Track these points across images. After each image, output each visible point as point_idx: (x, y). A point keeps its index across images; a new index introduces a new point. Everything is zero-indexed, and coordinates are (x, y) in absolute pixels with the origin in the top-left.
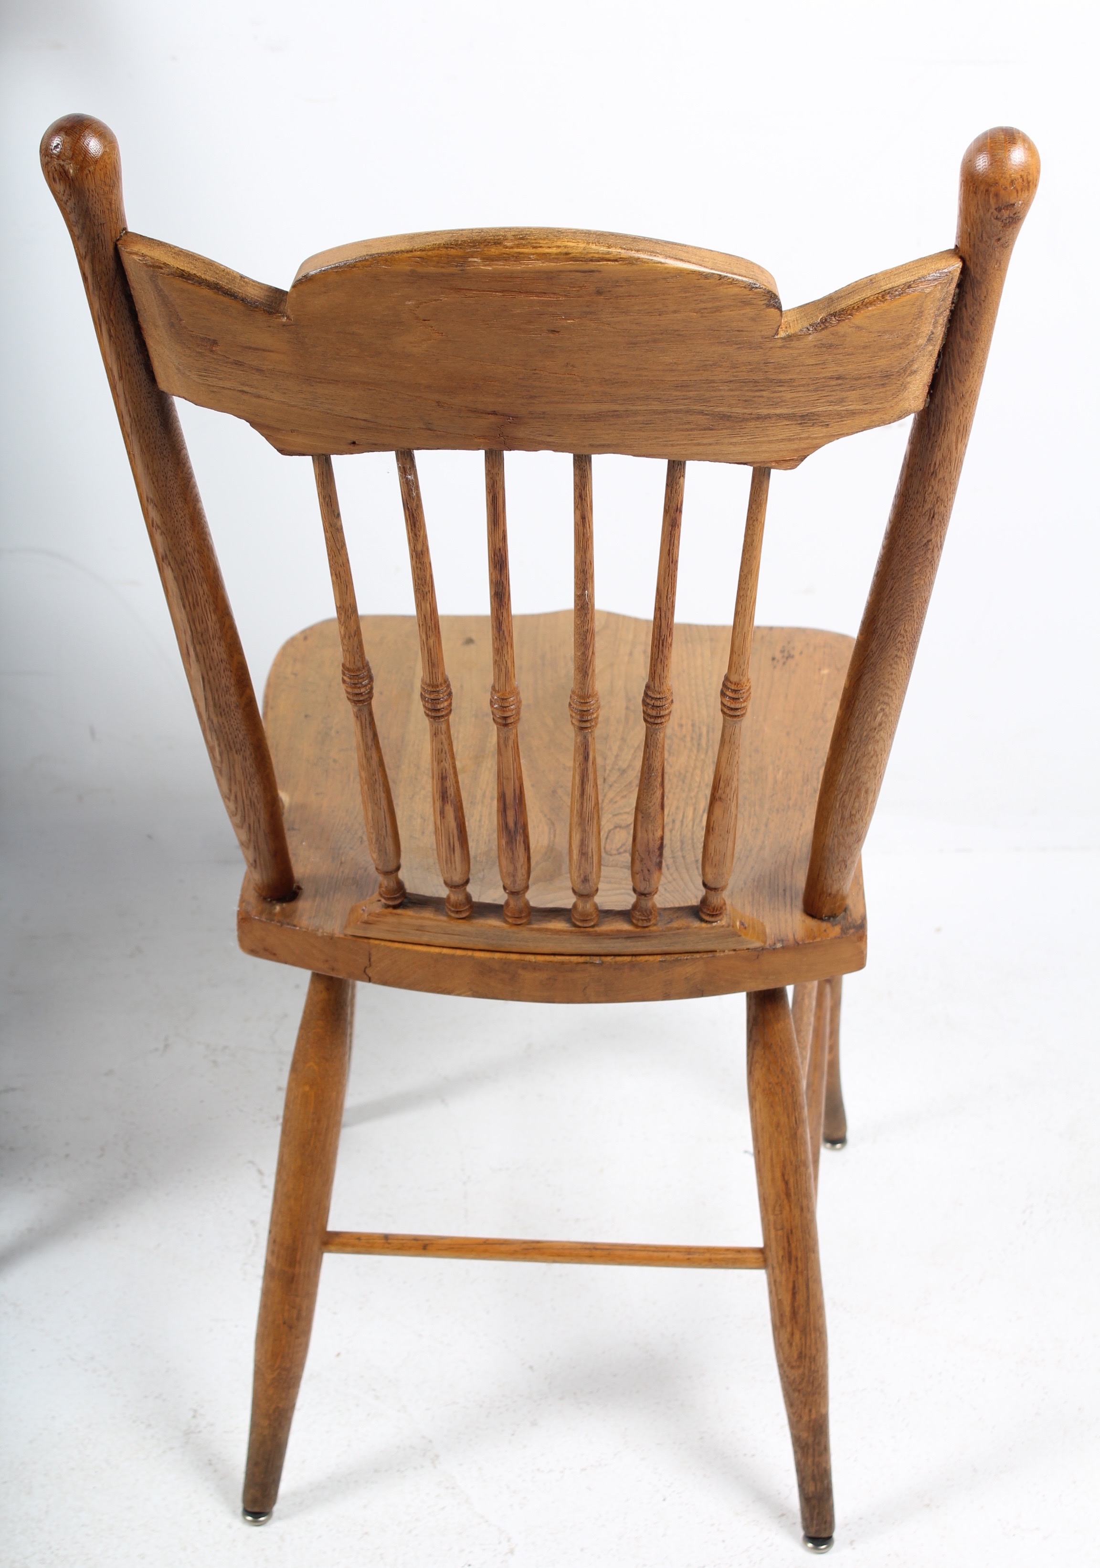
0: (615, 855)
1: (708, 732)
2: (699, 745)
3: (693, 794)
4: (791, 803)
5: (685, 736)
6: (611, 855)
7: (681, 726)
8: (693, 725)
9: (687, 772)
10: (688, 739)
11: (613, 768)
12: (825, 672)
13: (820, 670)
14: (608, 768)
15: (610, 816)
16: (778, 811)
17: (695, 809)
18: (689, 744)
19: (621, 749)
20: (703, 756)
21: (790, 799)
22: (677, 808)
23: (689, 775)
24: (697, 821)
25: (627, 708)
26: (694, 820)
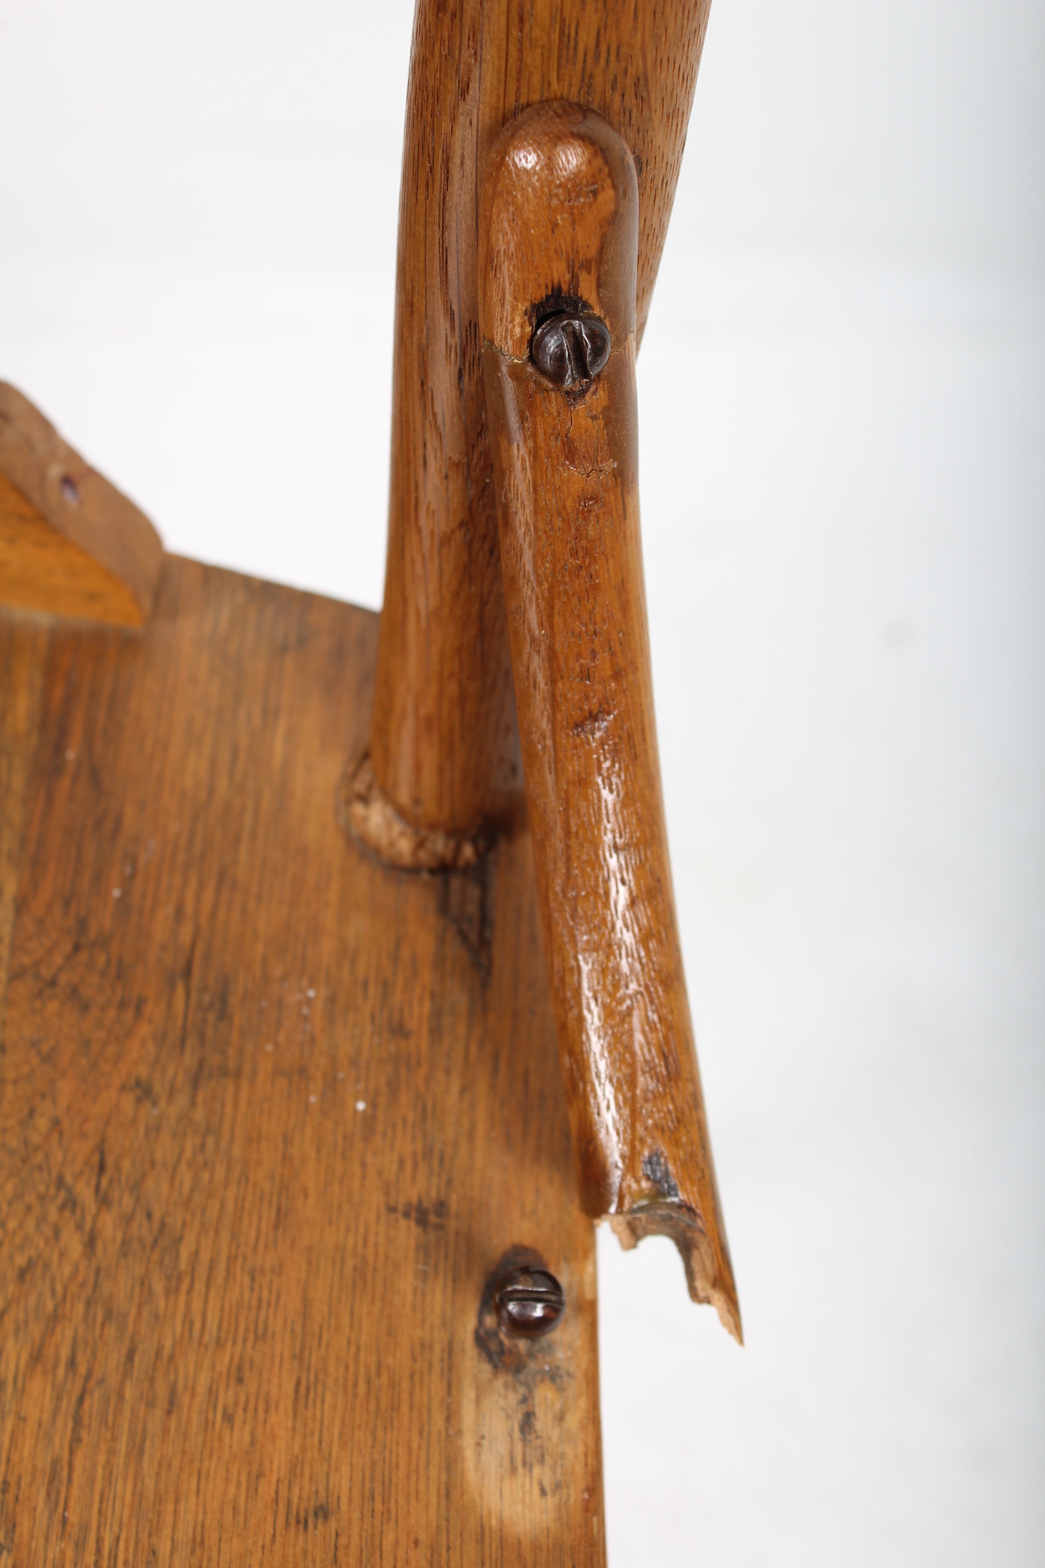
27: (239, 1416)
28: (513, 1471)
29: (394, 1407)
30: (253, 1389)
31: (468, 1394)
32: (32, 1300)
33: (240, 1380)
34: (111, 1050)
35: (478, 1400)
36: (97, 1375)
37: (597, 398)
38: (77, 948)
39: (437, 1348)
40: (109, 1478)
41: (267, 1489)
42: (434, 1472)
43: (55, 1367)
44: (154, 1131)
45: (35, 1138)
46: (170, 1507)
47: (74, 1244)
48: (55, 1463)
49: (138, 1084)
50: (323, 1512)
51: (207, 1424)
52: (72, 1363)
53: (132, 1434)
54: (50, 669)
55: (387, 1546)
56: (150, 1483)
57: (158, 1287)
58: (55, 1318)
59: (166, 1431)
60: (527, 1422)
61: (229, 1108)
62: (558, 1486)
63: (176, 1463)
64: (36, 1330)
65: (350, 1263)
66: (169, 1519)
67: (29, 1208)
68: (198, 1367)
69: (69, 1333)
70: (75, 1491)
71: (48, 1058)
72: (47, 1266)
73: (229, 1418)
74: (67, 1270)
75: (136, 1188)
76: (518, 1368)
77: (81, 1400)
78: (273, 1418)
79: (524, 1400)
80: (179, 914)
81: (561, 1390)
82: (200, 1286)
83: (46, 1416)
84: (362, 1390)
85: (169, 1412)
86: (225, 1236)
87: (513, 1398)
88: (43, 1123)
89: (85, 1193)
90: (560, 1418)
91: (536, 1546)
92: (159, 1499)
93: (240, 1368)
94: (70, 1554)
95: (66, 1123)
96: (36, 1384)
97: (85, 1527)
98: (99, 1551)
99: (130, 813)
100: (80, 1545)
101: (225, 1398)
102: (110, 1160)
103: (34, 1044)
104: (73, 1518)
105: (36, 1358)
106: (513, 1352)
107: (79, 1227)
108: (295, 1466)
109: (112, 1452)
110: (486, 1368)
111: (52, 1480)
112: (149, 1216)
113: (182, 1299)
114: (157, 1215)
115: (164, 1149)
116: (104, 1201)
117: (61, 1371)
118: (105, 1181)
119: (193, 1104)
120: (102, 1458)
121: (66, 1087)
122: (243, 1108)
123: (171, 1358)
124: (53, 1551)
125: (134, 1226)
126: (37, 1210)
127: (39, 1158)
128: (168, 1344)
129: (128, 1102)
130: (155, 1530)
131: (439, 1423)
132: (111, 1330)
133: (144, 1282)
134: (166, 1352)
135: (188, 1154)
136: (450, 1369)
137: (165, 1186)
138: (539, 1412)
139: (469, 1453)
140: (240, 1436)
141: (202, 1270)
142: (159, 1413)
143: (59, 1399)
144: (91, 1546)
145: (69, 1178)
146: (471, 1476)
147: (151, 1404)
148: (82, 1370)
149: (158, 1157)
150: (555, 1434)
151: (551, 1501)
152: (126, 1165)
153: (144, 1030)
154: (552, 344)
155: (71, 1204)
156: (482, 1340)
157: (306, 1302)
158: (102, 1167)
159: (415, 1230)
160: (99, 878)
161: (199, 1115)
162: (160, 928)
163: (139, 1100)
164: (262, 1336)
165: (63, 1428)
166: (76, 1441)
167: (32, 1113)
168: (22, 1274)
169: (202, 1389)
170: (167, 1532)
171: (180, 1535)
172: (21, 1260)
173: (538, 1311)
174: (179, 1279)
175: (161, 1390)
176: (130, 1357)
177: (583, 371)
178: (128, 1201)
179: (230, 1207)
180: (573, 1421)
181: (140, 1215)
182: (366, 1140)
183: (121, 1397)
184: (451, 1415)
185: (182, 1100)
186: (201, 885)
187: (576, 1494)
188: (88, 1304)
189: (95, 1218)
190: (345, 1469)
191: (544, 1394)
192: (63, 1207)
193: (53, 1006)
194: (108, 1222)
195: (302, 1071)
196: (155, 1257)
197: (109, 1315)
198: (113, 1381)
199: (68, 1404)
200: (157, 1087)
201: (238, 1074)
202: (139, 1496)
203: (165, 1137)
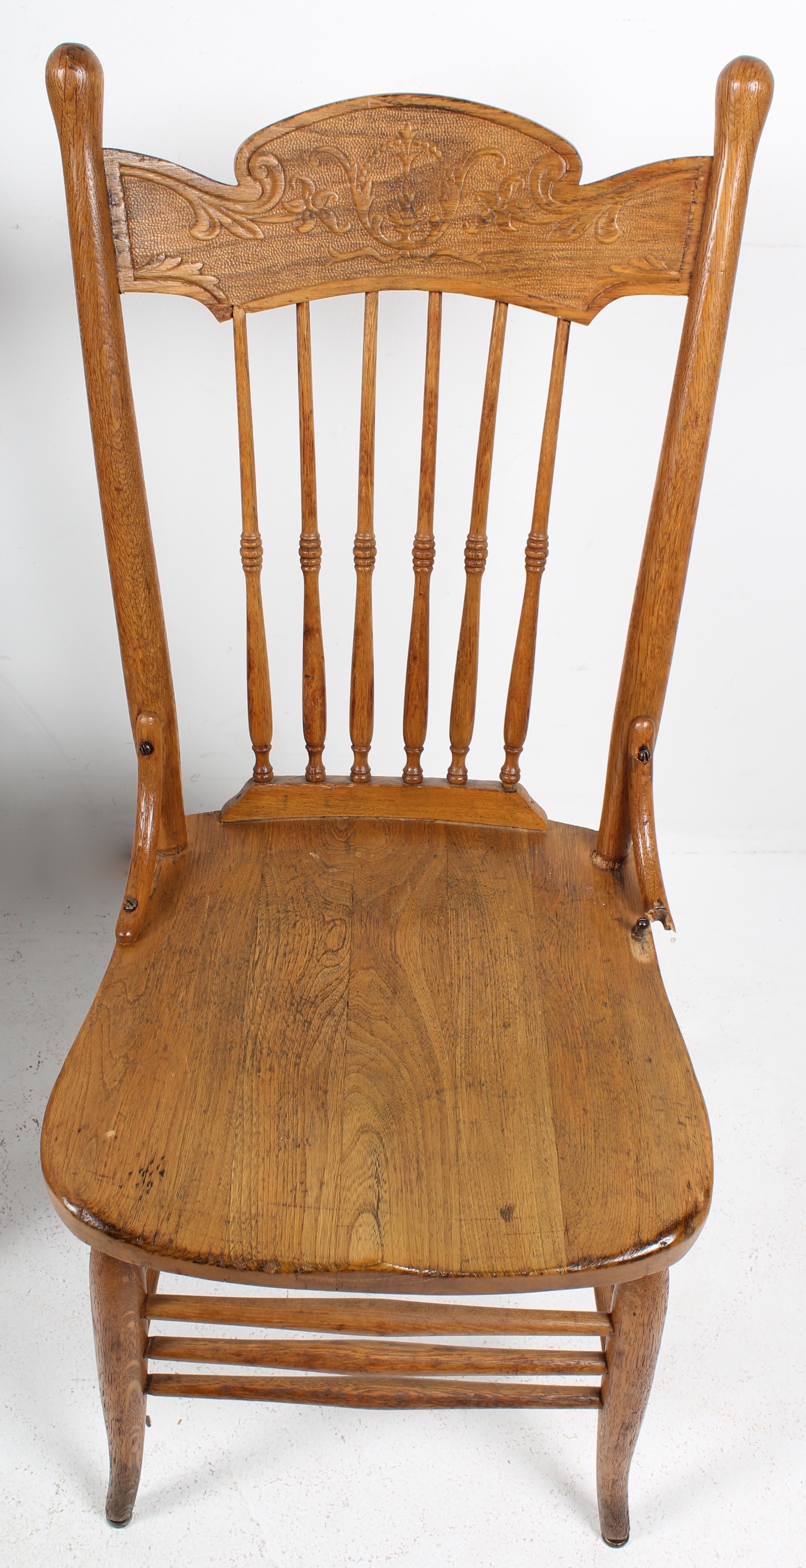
0: (337, 919)
1: (245, 1061)
2: (255, 1043)
3: (266, 984)
4: (177, 958)
5: (268, 1055)
6: (341, 919)
7: (271, 1069)
8: (259, 1070)
9: (269, 1011)
10: (265, 1051)
11: (340, 1017)
12: (111, 1133)
13: (116, 1137)
14: (344, 1017)
15: (342, 964)
16: (191, 952)
17: (265, 967)
18: (265, 1044)
19: (332, 1039)
20: (253, 1027)
21: (178, 962)
22: (281, 969)
23: (267, 1007)
24: (263, 953)
25: (326, 1092)
26: (267, 954)
27: (591, 949)
28: (642, 954)
29: (619, 946)
30: (592, 944)
31: (632, 946)
32: (548, 935)
33: (590, 944)
36: (563, 945)
37: (648, 765)
38: (545, 882)
39: (625, 938)
40: (568, 959)
41: (598, 958)
42: (627, 954)
43: (554, 944)
44: (566, 909)
45: (543, 912)
46: (580, 961)
47: (555, 927)
48: (558, 958)
50: (609, 960)
51: (585, 950)
52: (558, 944)
53: (571, 952)
54: (529, 839)
55: (621, 965)
56: (576, 959)
57: (571, 932)
58: (553, 938)
59: (577, 952)
60: (643, 948)
62: (650, 956)
63: (580, 956)
64: (549, 940)
65: (606, 928)
66: (581, 963)
67: (544, 922)
68: (581, 943)
69: (556, 940)
70: (562, 961)
72: (549, 930)
73: (589, 949)
74: (553, 931)
75: (564, 918)
76: (640, 941)
77: (560, 949)
78: (597, 948)
79: (642, 945)
80: (563, 876)
81: (648, 944)
82: (579, 931)
83: (554, 951)
85: (577, 949)
86: (582, 924)
87: (640, 945)
88: (544, 910)
89: (554, 919)
90: (649, 947)
91: (647, 964)
92: (578, 961)
93: (589, 942)
94: (563, 969)
96: (551, 947)
97: (565, 966)
98: (569, 968)
99: (550, 861)
100: (565, 968)
101: (588, 946)
104: (563, 965)
105: (551, 943)
106: (639, 939)
107: (555, 924)
108: (602, 954)
109: (568, 955)
110: (634, 940)
111: (558, 960)
113: (576, 933)
116: (558, 920)
117: (556, 945)
118: (558, 917)
120: (566, 956)
121: (547, 904)
124: (560, 969)
125: (565, 924)
126: (546, 922)
127: (544, 915)
128: (575, 939)
129: (560, 905)
130: (578, 965)
131: (627, 948)
132: (564, 939)
133: (568, 931)
134: (575, 941)
135: (573, 912)
136: (628, 943)
138: (645, 947)
139: (633, 952)
140: (591, 951)
141: (579, 929)
142: (575, 949)
143: (556, 949)
144: (567, 968)
145: (551, 917)
146: (634, 955)
147: (574, 948)
148: (560, 944)
149: (567, 913)
150: (648, 949)
151: (649, 958)
152: (561, 914)
153: (561, 894)
154: (642, 755)
155: (552, 921)
156: (633, 937)
157: (600, 932)
158: (557, 915)
160: (546, 871)
161: (574, 906)
162: (560, 879)
164: (592, 937)
165: (558, 953)
166: (561, 954)
167: (541, 908)
168: (545, 932)
169: (583, 945)
170: (581, 965)
171: (583, 965)
172: (544, 930)
174: (575, 930)
175: (575, 946)
176: (568, 942)
177: (647, 760)
178: (563, 920)
180: (651, 948)
181: (565, 922)
182: (606, 909)
183: (568, 948)
184: (629, 947)
185: (570, 904)
186: (566, 872)
187: (653, 957)
188: (558, 935)
189: (557, 923)
190: (611, 955)
191: (645, 945)
192: (550, 922)
193: (542, 892)
194: (560, 923)
195: (592, 900)
196: (570, 928)
197: (563, 937)
198: (566, 945)
199: (558, 949)
201: (580, 900)
202: (574, 961)
203: (568, 910)
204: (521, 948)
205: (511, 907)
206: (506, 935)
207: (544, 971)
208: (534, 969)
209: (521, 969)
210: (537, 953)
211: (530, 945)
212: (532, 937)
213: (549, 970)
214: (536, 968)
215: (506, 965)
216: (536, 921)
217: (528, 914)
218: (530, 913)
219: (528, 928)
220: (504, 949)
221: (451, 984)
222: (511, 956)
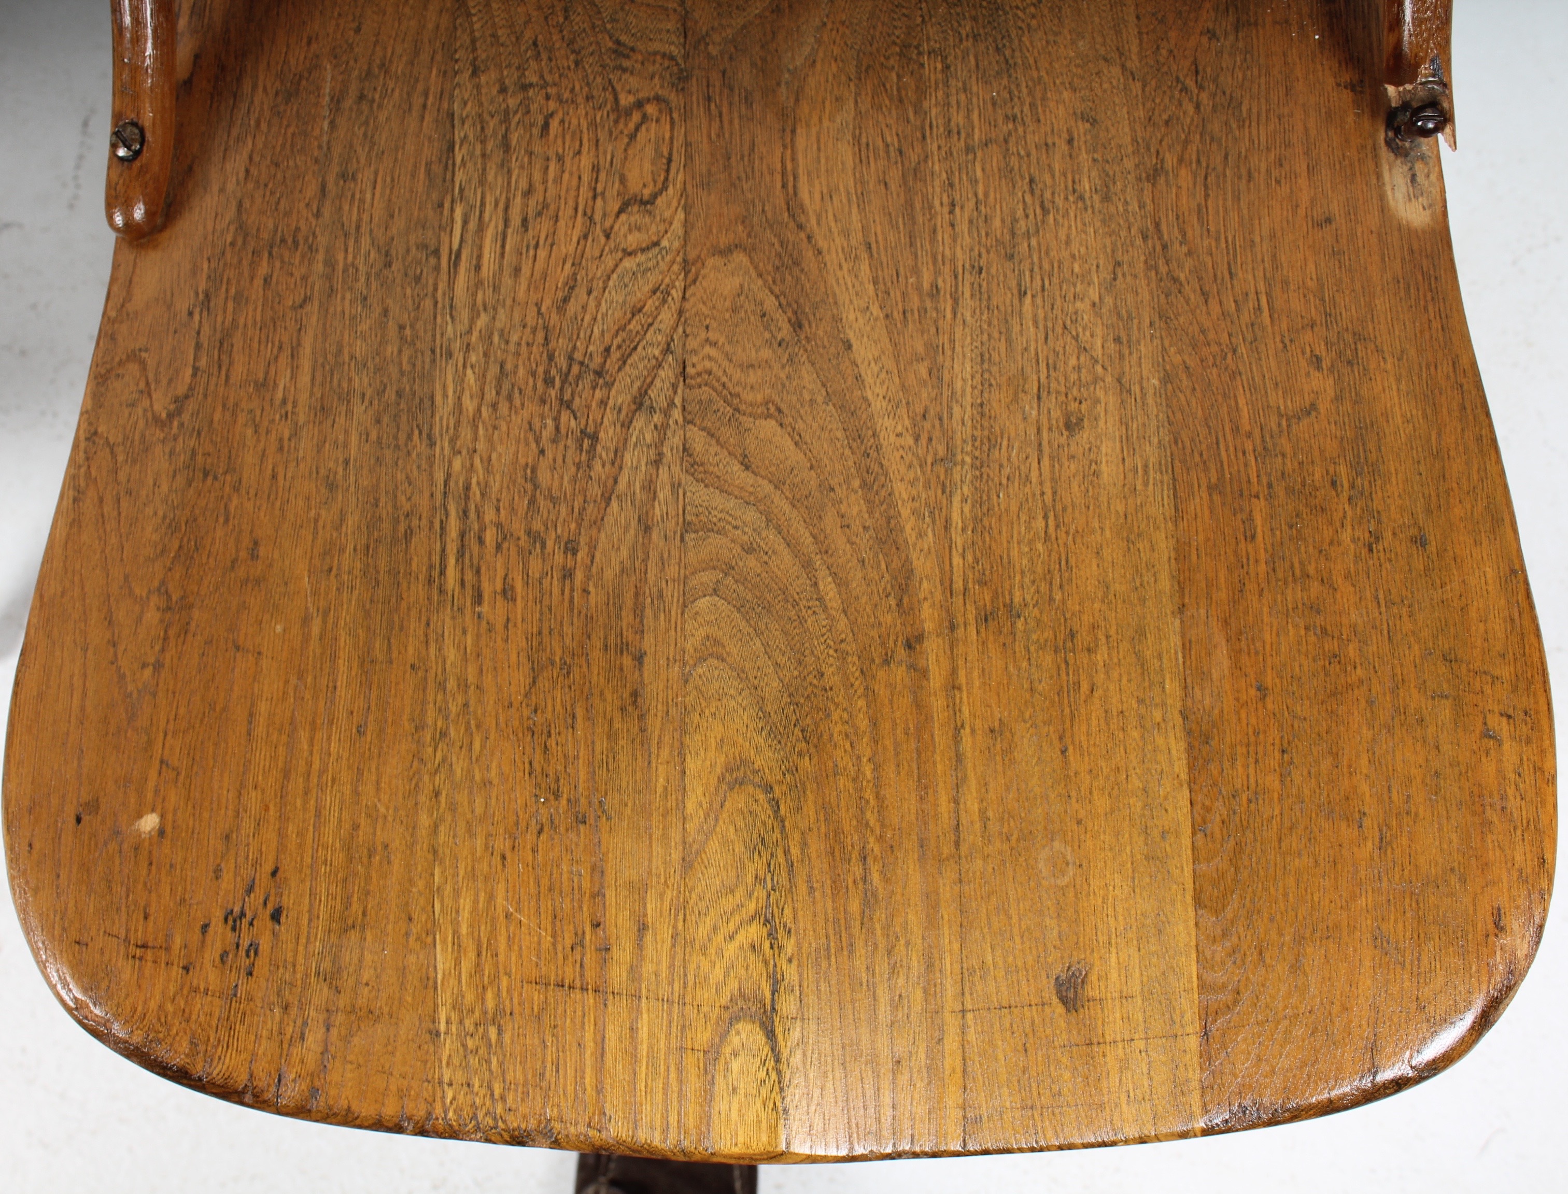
27: (1283, 181)
28: (1410, 200)
29: (1354, 174)
30: (1287, 168)
31: (1385, 168)
32: (1174, 134)
33: (1281, 165)
34: (1192, 16)
35: (1390, 170)
36: (1211, 166)
39: (1369, 147)
40: (1226, 210)
41: (1301, 212)
42: (1375, 201)
43: (1191, 163)
44: (1220, 53)
45: (1162, 60)
46: (1257, 222)
47: (1191, 110)
48: (1199, 206)
49: (1208, 31)
50: (1328, 220)
51: (1268, 185)
52: (1198, 161)
53: (1233, 191)
55: (1359, 234)
56: (1245, 212)
57: (1234, 126)
58: (1186, 142)
59: (1249, 189)
60: (1413, 178)
61: (1255, 40)
62: (1430, 206)
63: (1256, 203)
64: (1178, 148)
65: (1323, 111)
66: (1257, 227)
67: (1165, 92)
68: (1260, 161)
69: (1195, 148)
70: (1211, 217)
71: (1162, 21)
72: (1178, 119)
73: (1278, 182)
74: (1188, 120)
75: (1215, 80)
76: (1406, 155)
77: (1206, 178)
78: (1300, 181)
79: (1411, 169)
81: (1427, 164)
82: (1254, 124)
83: (1191, 185)
84: (1337, 167)
85: (1249, 181)
86: (1263, 101)
87: (1406, 168)
88: (1164, 52)
89: (1190, 83)
90: (1428, 176)
91: (1424, 232)
92: (1251, 219)
93: (1280, 160)
94: (1213, 244)
95: (1175, 52)
96: (1183, 172)
97: (1218, 232)
98: (1227, 242)
100: (1217, 240)
101: (1275, 173)
102: (1200, 68)
103: (1153, 15)
104: (1212, 229)
105: (1181, 160)
106: (1403, 147)
107: (1190, 100)
108: (1313, 201)
109: (1225, 200)
110: (1392, 155)
111: (1199, 213)
112: (1224, 93)
113: (1247, 130)
114: (1228, 93)
115: (1226, 61)
116: (1201, 88)
117: (1194, 165)
118: (1199, 78)
119: (1237, 39)
120: (1221, 203)
121: (1173, 34)
122: (1261, 41)
123: (1246, 157)
124: (1206, 243)
125: (1217, 99)
126: (1168, 93)
127: (1165, 69)
128: (1243, 151)
129: (1205, 40)
130: (1251, 232)
131: (1374, 181)
132: (1215, 146)
133: (1226, 123)
134: (1243, 154)
135: (1238, 63)
136: (1376, 156)
137: (1230, 79)
138: (1418, 174)
139: (1389, 193)
140: (1285, 190)
141: (1254, 117)
142: (1244, 181)
143: (1195, 178)
144: (1223, 240)
145: (1182, 78)
146: (1392, 203)
147: (1240, 177)
148: (1204, 164)
149: (1224, 65)
150: (1426, 183)
151: (1428, 212)
152: (1209, 70)
155: (1185, 89)
156: (1388, 143)
157: (1306, 129)
158: (1197, 72)
159: (1351, 94)
161: (1241, 45)
163: (1210, 39)
164: (1288, 145)
165: (1200, 190)
166: (1207, 196)
167: (1158, 48)
168: (1167, 123)
169: (1263, 170)
170: (1257, 232)
171: (1263, 233)
172: (1165, 117)
173: (1431, 125)
174: (1244, 121)
175: (1244, 172)
176: (1226, 157)
178: (1212, 87)
179: (1263, 87)
180: (1433, 177)
181: (1219, 93)
182: (1322, 53)
183: (1225, 176)
184: (1379, 176)
185: (1231, 38)
187: (1438, 208)
188: (1201, 135)
189: (1198, 95)
190: (1335, 202)
191: (1419, 166)
192: (1181, 91)
194: (1204, 96)
195: (1287, 21)
196: (1230, 112)
197: (1212, 139)
198: (1220, 168)
199: (1200, 180)
200: (1218, 32)
201: (1256, 24)
202: (1241, 218)
203: (1226, 56)
204: (1107, 175)
205: (1081, 43)
206: (1069, 131)
207: (1165, 247)
208: (1139, 242)
209: (1108, 241)
210: (1147, 186)
211: (1129, 164)
212: (1134, 140)
213: (1176, 246)
214: (1145, 238)
215: (1070, 227)
216: (1144, 86)
217: (1123, 66)
218: (1129, 64)
219: (1125, 110)
220: (1065, 176)
221: (935, 292)
222: (1081, 198)
